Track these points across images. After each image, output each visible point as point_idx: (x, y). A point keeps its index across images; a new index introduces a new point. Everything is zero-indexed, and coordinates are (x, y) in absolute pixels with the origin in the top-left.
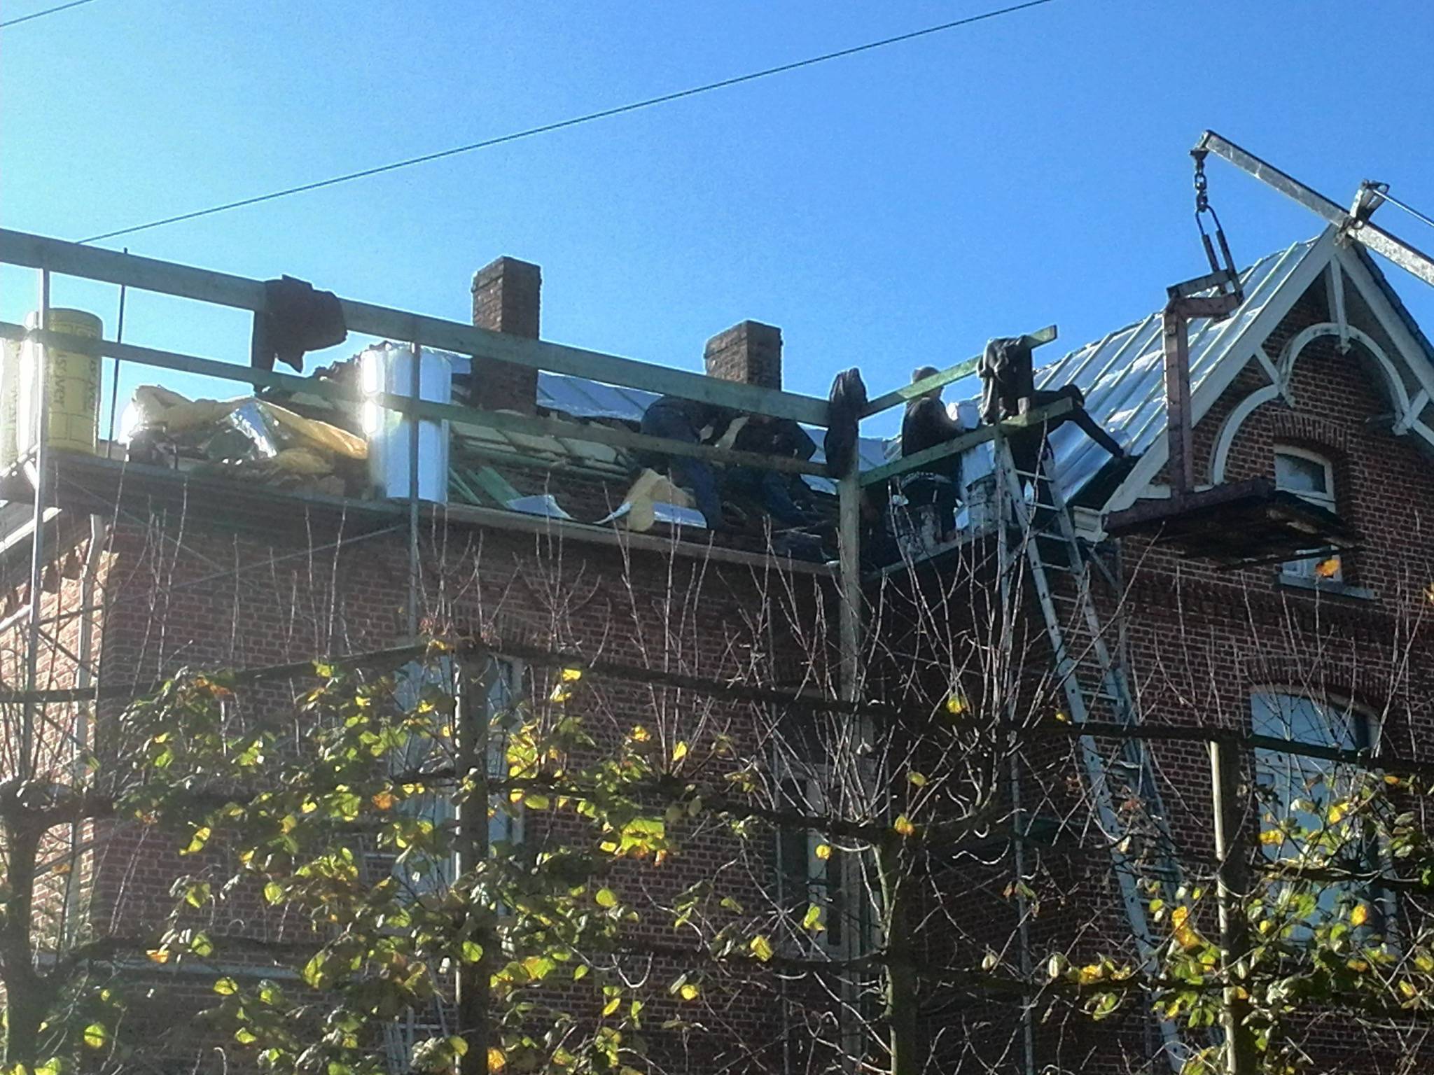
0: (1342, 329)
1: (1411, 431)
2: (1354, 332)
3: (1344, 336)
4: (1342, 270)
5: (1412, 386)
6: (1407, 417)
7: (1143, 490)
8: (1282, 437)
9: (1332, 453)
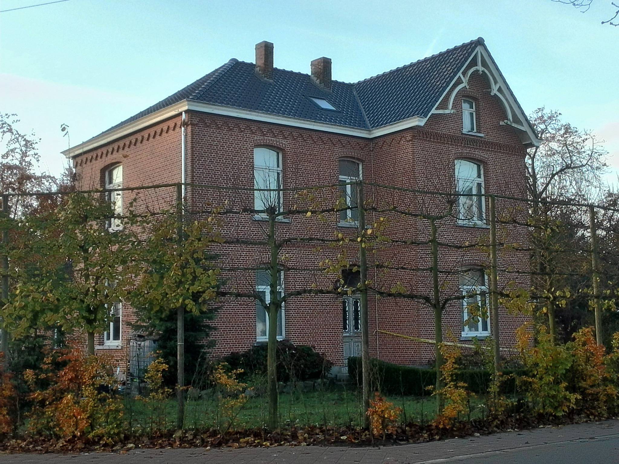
1: (495, 94)
3: (481, 70)
4: (481, 53)
5: (496, 82)
6: (494, 90)
7: (433, 111)
8: (464, 96)
9: (475, 99)
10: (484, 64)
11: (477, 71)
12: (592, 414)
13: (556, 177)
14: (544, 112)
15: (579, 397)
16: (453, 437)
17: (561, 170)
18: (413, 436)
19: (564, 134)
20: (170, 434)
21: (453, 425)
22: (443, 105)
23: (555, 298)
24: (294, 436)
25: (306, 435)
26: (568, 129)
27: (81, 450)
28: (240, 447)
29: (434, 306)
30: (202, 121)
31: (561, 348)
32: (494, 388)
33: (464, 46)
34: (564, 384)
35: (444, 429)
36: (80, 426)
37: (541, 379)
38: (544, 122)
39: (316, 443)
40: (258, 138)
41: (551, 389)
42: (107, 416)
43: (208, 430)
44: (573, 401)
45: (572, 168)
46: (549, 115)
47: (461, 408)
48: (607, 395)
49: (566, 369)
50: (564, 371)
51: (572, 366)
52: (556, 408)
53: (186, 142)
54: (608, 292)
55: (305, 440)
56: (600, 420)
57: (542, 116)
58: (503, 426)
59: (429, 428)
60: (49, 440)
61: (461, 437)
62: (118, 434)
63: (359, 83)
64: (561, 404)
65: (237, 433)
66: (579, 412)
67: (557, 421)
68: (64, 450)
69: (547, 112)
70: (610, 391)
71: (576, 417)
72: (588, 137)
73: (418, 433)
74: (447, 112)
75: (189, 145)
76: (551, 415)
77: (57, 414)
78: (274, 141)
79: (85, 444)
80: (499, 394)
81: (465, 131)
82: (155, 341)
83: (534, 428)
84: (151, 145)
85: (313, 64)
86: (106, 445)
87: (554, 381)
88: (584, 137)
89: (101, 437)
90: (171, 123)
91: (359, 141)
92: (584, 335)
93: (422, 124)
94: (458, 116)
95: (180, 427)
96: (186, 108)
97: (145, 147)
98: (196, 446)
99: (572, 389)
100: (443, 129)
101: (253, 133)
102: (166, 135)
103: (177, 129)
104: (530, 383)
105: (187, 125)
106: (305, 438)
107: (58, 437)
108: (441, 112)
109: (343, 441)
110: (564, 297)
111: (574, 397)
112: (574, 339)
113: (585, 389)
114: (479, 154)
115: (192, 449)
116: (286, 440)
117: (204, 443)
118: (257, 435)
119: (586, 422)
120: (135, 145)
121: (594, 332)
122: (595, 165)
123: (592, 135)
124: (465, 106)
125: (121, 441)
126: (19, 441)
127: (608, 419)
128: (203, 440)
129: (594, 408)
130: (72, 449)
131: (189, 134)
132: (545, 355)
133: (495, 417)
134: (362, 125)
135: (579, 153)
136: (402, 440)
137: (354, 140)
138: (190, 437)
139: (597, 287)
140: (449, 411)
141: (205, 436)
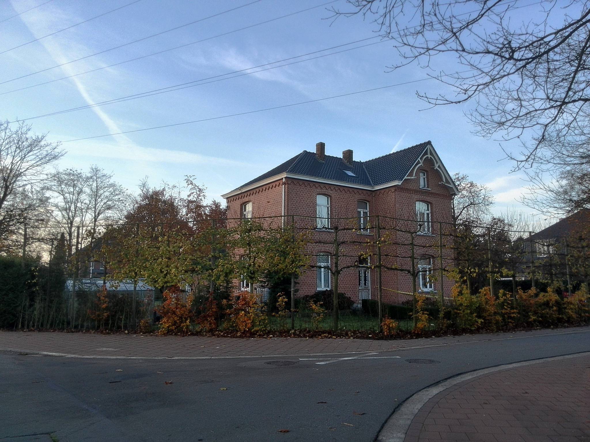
1: (436, 169)
2: (431, 156)
4: (430, 148)
5: (437, 163)
6: (436, 167)
7: (406, 177)
8: (421, 170)
9: (426, 171)
10: (431, 154)
11: (428, 157)
12: (489, 329)
13: (466, 209)
14: (459, 175)
15: (483, 321)
16: (422, 337)
17: (468, 205)
18: (403, 337)
19: (470, 187)
20: (288, 331)
21: (422, 332)
22: (411, 174)
23: (471, 272)
24: (347, 334)
25: (352, 334)
26: (472, 185)
27: (249, 337)
28: (322, 338)
29: (412, 275)
30: (293, 182)
31: (473, 297)
32: (441, 315)
33: (421, 145)
34: (475, 314)
35: (418, 334)
36: (248, 326)
37: (464, 311)
38: (459, 180)
39: (357, 337)
40: (319, 190)
41: (469, 316)
42: (260, 322)
43: (306, 329)
44: (480, 322)
45: (474, 205)
46: (462, 177)
47: (426, 324)
48: (496, 320)
49: (476, 307)
50: (475, 308)
51: (479, 306)
52: (471, 326)
53: (285, 192)
54: (497, 270)
55: (352, 336)
56: (492, 332)
57: (458, 177)
58: (445, 334)
59: (410, 333)
60: (233, 332)
61: (426, 338)
62: (265, 330)
63: (366, 162)
64: (473, 324)
65: (320, 332)
66: (482, 328)
67: (471, 332)
68: (241, 337)
69: (461, 176)
70: (497, 318)
71: (481, 330)
72: (483, 188)
73: (405, 335)
74: (412, 178)
75: (286, 194)
76: (468, 329)
77: (237, 320)
78: (326, 192)
79: (250, 334)
80: (444, 318)
81: (421, 187)
82: (269, 289)
83: (460, 335)
84: (267, 193)
85: (343, 153)
86: (260, 335)
87: (470, 313)
88: (480, 188)
89: (257, 331)
90: (277, 183)
91: (368, 192)
92: (485, 290)
93: (400, 184)
94: (418, 180)
95: (293, 328)
96: (285, 176)
97: (263, 194)
98: (301, 337)
99: (479, 317)
100: (411, 186)
101: (317, 188)
102: (275, 189)
103: (280, 186)
104: (458, 313)
105: (286, 184)
106: (352, 335)
107: (237, 331)
108: (409, 178)
109: (370, 337)
110: (475, 272)
111: (480, 321)
112: (480, 292)
113: (486, 317)
114: (428, 199)
115: (300, 339)
116: (343, 336)
117: (305, 336)
118: (329, 333)
119: (486, 333)
120: (259, 193)
121: (490, 289)
122: (486, 203)
123: (485, 187)
124: (421, 174)
125: (266, 333)
126: (220, 332)
127: (497, 331)
128: (304, 335)
129: (489, 326)
130: (245, 337)
131: (286, 189)
132: (466, 300)
133: (442, 329)
134: (369, 184)
135: (478, 196)
136: (398, 338)
137: (365, 191)
138: (298, 333)
139: (491, 268)
140: (420, 325)
141: (305, 333)
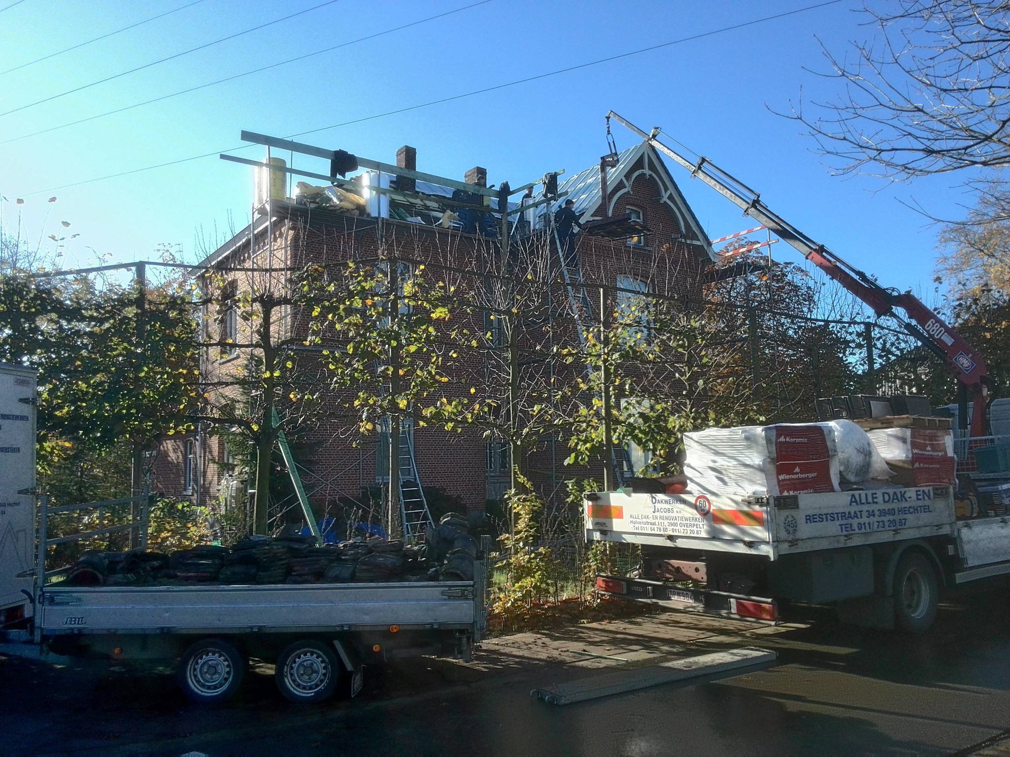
0: (647, 171)
1: (665, 202)
2: (650, 172)
3: (648, 174)
4: (648, 154)
6: (664, 198)
8: (629, 204)
9: (642, 208)
10: (652, 167)
11: (643, 175)
81: (629, 244)
